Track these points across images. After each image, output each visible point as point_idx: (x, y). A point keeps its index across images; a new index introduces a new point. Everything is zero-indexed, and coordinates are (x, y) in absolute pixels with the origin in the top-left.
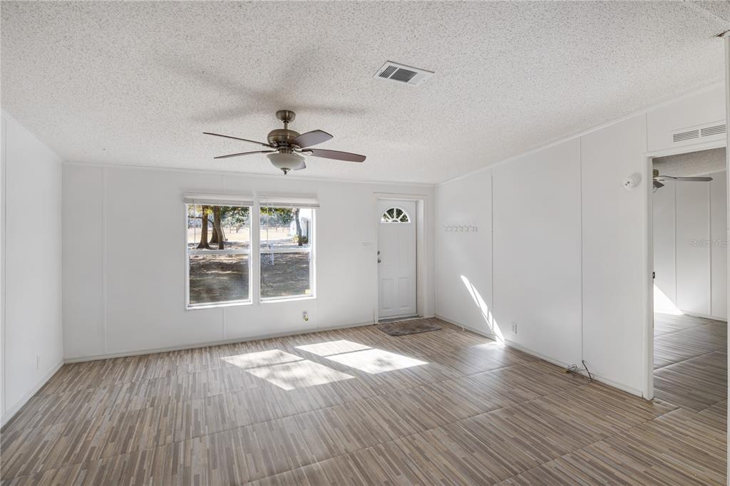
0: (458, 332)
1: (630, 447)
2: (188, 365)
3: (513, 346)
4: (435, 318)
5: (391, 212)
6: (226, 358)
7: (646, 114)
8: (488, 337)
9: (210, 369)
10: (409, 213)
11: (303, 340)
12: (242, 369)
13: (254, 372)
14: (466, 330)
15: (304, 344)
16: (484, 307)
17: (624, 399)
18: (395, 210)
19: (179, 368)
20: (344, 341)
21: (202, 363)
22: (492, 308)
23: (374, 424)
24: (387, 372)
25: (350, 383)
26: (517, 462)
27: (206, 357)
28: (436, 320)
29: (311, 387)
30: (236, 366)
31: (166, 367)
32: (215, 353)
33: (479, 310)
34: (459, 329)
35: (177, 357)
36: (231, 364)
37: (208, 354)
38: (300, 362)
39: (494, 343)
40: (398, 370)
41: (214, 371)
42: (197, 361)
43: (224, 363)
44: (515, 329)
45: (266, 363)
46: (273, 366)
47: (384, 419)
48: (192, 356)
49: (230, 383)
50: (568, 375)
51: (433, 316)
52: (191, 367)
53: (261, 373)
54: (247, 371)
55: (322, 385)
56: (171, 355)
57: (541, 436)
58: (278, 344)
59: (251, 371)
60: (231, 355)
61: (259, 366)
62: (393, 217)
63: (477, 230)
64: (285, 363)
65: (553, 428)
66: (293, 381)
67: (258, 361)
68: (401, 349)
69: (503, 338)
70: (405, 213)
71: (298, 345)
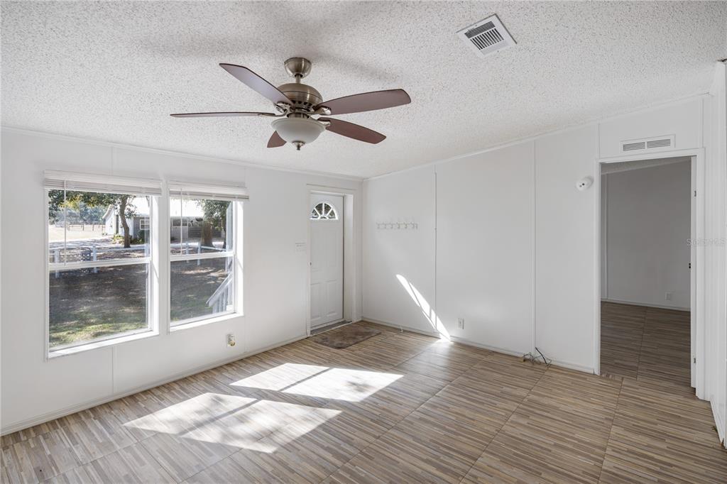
0: (398, 334)
1: (634, 425)
2: (70, 450)
3: (460, 342)
4: (362, 321)
5: (319, 207)
6: (133, 422)
7: (599, 124)
8: (433, 336)
9: (118, 447)
10: (337, 209)
11: (234, 373)
12: (175, 435)
13: (198, 435)
14: (405, 331)
15: (241, 379)
16: (425, 306)
17: (585, 379)
18: (323, 205)
19: (56, 458)
20: (287, 364)
21: (96, 441)
22: (435, 306)
23: (419, 471)
24: (371, 396)
25: (341, 420)
26: (584, 472)
27: (97, 428)
28: (364, 323)
29: (299, 439)
30: (160, 433)
31: (28, 464)
32: (109, 418)
33: (420, 309)
34: (397, 330)
35: (38, 441)
36: (151, 431)
37: (97, 422)
38: (254, 405)
39: (439, 341)
40: (381, 391)
41: (129, 449)
42: (85, 439)
43: (135, 432)
44: (462, 324)
45: (205, 417)
46: (222, 420)
47: (423, 460)
48: (69, 433)
49: (172, 463)
50: (526, 363)
51: (360, 319)
52: (79, 453)
53: (210, 435)
54: (185, 436)
55: (311, 432)
56: (23, 438)
57: (571, 435)
58: (201, 384)
59: (192, 435)
60: (140, 416)
61: (200, 425)
62: (321, 213)
63: (417, 227)
64: (235, 411)
65: (571, 422)
66: (266, 436)
67: (193, 417)
68: (364, 364)
69: (448, 335)
70: (333, 208)
71: (233, 380)
